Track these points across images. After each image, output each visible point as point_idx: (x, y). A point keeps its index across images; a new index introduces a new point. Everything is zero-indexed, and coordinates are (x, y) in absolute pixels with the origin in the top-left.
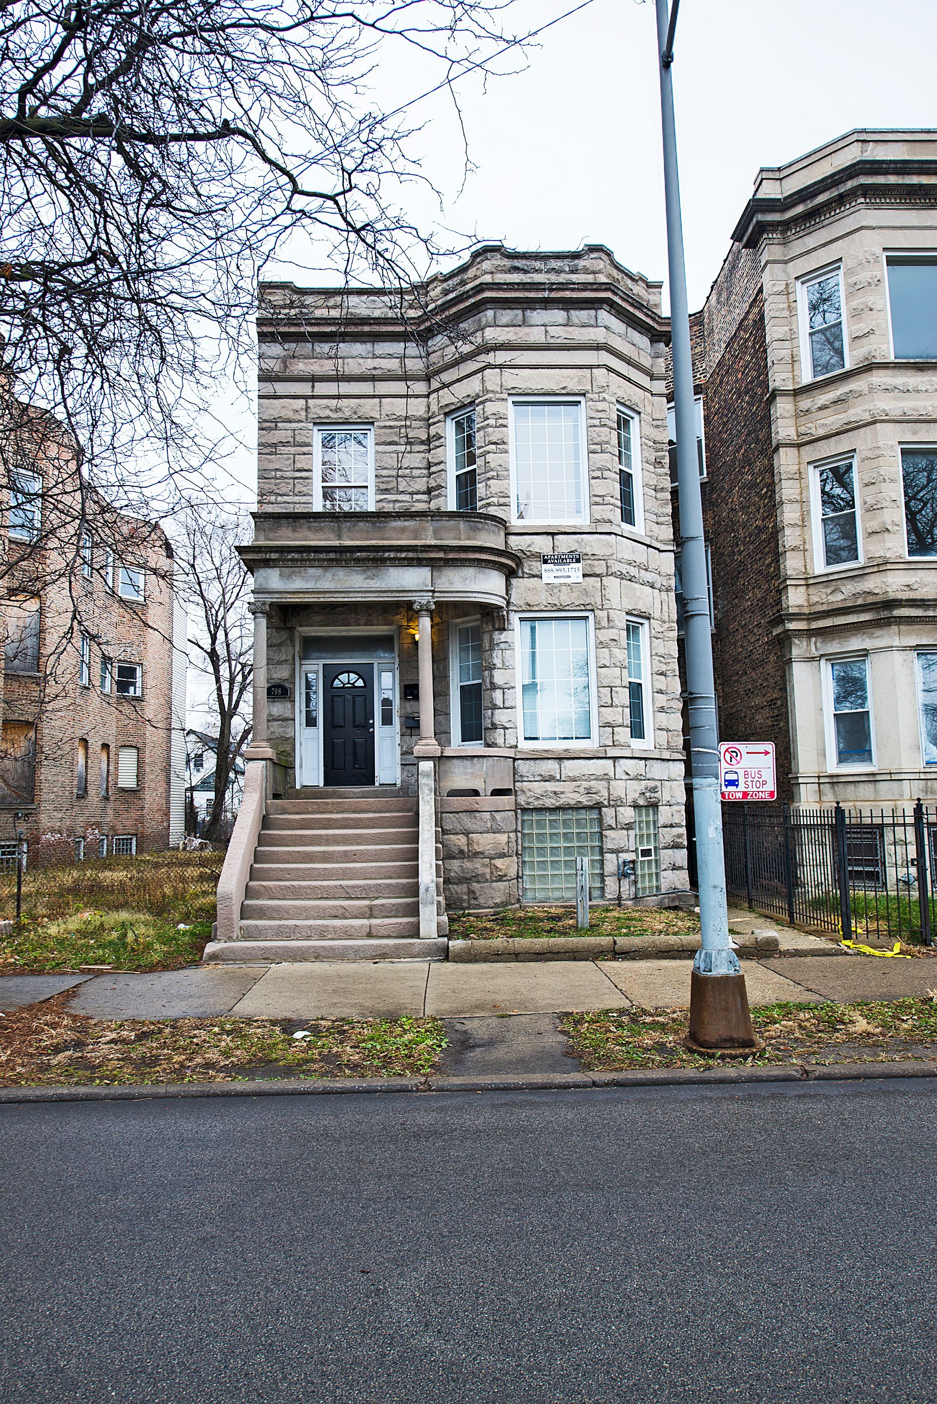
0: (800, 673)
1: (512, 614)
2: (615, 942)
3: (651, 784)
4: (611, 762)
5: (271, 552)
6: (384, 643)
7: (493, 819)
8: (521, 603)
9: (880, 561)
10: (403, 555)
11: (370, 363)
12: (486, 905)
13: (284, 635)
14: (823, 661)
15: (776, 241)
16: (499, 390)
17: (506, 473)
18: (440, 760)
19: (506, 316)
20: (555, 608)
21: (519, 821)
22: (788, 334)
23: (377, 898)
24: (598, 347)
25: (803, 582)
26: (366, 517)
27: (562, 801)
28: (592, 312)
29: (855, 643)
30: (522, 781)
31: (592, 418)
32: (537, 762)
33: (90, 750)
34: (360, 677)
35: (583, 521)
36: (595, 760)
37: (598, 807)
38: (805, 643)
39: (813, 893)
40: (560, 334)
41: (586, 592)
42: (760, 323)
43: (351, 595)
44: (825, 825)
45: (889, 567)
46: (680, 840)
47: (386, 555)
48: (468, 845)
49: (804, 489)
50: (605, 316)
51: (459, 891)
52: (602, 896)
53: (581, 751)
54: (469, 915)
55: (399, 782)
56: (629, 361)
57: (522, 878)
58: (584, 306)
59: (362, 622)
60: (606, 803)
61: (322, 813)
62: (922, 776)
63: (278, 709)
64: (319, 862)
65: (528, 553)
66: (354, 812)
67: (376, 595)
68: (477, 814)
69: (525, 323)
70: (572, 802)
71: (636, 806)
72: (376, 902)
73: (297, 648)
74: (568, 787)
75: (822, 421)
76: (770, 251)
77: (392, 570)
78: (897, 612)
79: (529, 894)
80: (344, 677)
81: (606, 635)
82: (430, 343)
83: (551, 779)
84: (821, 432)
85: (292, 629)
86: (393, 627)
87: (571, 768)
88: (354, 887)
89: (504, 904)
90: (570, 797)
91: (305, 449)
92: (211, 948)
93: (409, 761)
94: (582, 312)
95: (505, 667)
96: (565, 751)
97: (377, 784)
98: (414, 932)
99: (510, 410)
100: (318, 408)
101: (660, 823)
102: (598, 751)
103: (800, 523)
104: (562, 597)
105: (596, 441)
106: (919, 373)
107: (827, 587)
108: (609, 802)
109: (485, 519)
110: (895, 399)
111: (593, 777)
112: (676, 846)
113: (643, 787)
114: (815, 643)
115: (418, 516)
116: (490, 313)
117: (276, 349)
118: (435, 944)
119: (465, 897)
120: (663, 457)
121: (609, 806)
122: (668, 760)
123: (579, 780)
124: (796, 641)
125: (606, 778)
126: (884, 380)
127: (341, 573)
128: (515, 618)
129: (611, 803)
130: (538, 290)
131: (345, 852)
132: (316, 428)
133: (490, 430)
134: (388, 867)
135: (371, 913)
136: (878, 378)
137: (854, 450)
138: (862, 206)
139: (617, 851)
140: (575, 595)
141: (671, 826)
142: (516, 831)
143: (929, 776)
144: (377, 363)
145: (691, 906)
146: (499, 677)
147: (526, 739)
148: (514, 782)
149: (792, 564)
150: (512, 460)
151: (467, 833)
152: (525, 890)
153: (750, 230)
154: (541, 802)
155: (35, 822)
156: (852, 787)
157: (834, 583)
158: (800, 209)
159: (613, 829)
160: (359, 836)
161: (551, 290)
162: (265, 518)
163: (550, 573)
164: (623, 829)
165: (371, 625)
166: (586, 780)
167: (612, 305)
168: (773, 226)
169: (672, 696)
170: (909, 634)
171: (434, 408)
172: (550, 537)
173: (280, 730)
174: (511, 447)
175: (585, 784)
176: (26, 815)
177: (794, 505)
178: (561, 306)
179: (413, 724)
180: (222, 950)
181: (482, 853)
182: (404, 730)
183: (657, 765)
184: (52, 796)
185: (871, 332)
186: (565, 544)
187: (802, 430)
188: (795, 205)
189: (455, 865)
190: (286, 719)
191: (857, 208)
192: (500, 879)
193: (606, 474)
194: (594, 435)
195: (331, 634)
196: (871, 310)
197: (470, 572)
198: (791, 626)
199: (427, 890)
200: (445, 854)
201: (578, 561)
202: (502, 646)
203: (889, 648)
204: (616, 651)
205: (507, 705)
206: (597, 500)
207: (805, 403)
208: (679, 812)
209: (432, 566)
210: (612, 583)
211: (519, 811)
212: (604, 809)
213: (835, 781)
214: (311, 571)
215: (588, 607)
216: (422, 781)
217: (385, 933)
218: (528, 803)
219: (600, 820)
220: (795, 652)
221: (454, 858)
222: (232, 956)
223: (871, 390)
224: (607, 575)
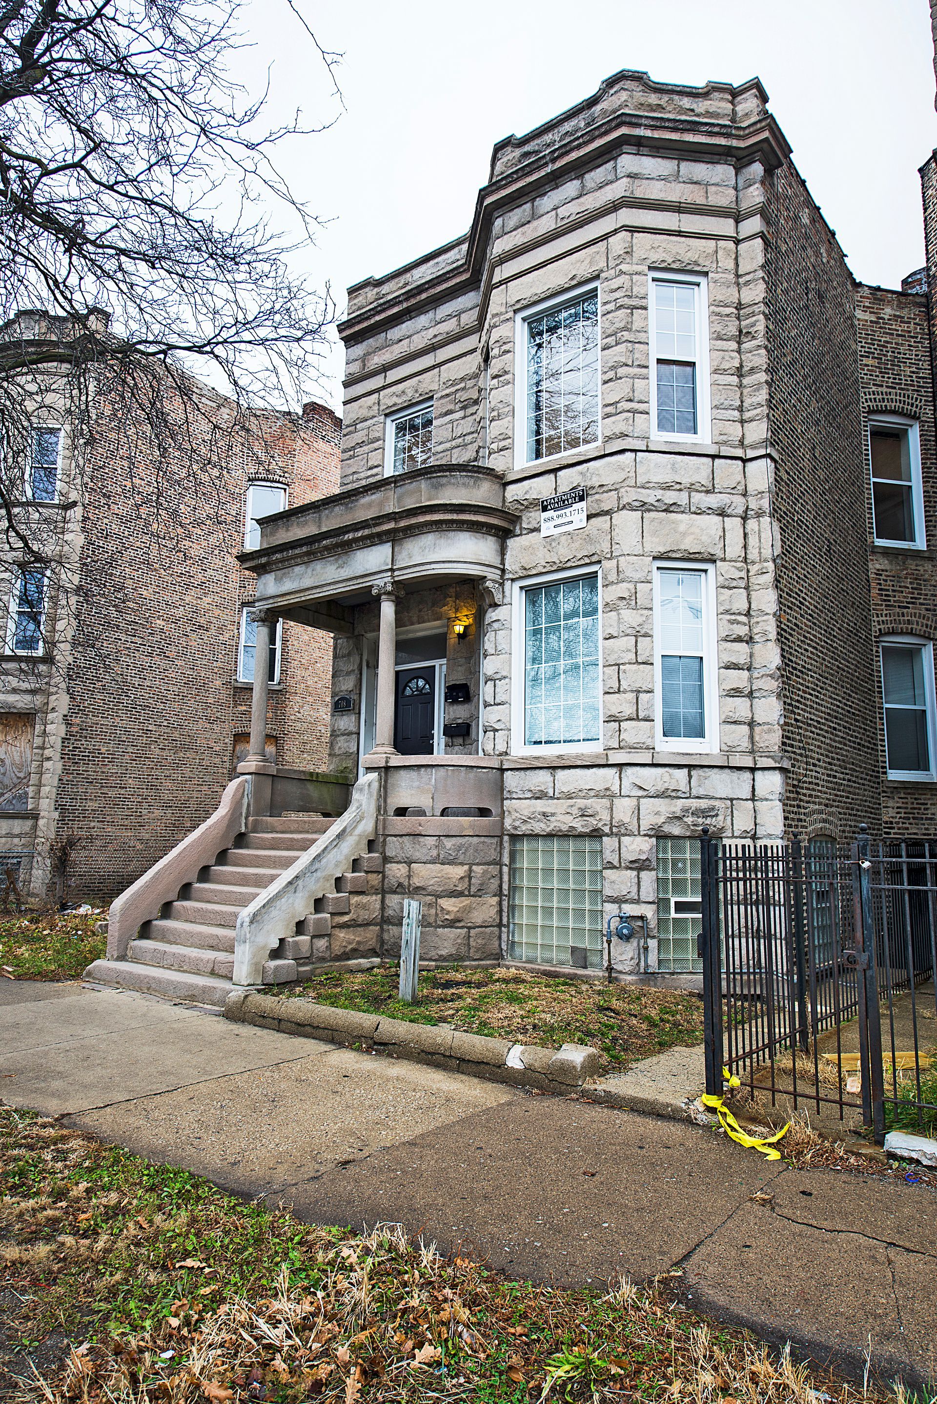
1: (508, 584)
3: (700, 804)
4: (613, 771)
7: (441, 846)
8: (519, 566)
11: (432, 332)
12: (428, 957)
13: (351, 644)
16: (503, 310)
17: (507, 409)
18: (388, 771)
19: (515, 217)
20: (555, 568)
21: (507, 850)
24: (614, 207)
27: (553, 826)
30: (511, 799)
32: (528, 772)
34: (427, 681)
35: (599, 442)
36: (594, 770)
37: (596, 835)
40: (572, 211)
41: (589, 539)
43: (325, 589)
48: (409, 877)
50: (627, 162)
52: (601, 964)
53: (577, 757)
56: (679, 208)
58: (599, 161)
59: (415, 619)
60: (607, 829)
63: (343, 722)
65: (525, 503)
67: (344, 584)
68: (422, 839)
69: (535, 216)
70: (564, 828)
71: (661, 836)
73: (365, 656)
74: (560, 806)
77: (358, 553)
79: (518, 950)
80: (414, 684)
81: (614, 593)
83: (540, 796)
85: (359, 637)
86: (444, 621)
87: (567, 780)
90: (562, 820)
91: (378, 444)
92: (94, 965)
94: (598, 170)
95: (497, 653)
96: (558, 757)
99: (518, 330)
100: (388, 397)
102: (600, 757)
104: (563, 550)
105: (610, 332)
108: (611, 829)
109: (450, 470)
113: (679, 809)
116: (499, 222)
117: (359, 350)
120: (754, 325)
121: (611, 834)
122: (748, 769)
123: (576, 798)
125: (608, 795)
127: (318, 566)
128: (512, 588)
129: (614, 830)
132: (389, 420)
139: (618, 901)
140: (576, 545)
142: (498, 864)
144: (437, 329)
146: (489, 666)
147: (529, 743)
148: (500, 799)
151: (409, 862)
152: (511, 943)
154: (529, 826)
159: (615, 867)
161: (554, 161)
162: (266, 523)
163: (550, 523)
164: (630, 868)
165: (424, 622)
166: (584, 798)
167: (640, 145)
169: (758, 672)
172: (553, 476)
173: (346, 745)
175: (581, 803)
178: (573, 175)
181: (425, 888)
183: (715, 776)
186: (568, 480)
189: (395, 901)
190: (352, 733)
192: (449, 924)
193: (622, 371)
194: (607, 325)
197: (428, 539)
199: (242, 924)
200: (386, 887)
201: (582, 499)
202: (495, 626)
205: (497, 701)
209: (390, 542)
210: (626, 518)
211: (506, 838)
212: (604, 839)
214: (297, 569)
215: (595, 558)
218: (515, 828)
219: (600, 854)
221: (394, 892)
222: (100, 975)
224: (619, 509)
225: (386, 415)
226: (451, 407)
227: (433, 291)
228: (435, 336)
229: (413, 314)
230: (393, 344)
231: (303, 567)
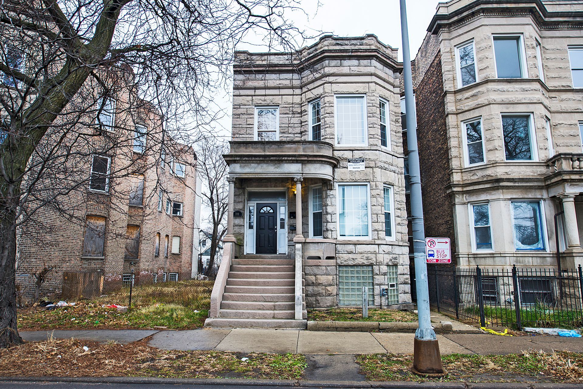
0: (459, 210)
1: (335, 183)
2: (379, 324)
3: (394, 256)
4: (377, 246)
5: (236, 157)
6: (282, 195)
7: (327, 269)
8: (339, 178)
9: (493, 162)
10: (290, 159)
11: (278, 82)
12: (323, 307)
13: (241, 191)
14: (469, 205)
15: (445, 31)
16: (330, 92)
17: (333, 125)
18: (304, 243)
19: (334, 63)
20: (353, 181)
21: (338, 271)
22: (451, 68)
23: (277, 302)
24: (371, 75)
25: (460, 171)
26: (276, 143)
27: (356, 263)
28: (369, 61)
29: (483, 197)
30: (339, 254)
31: (369, 103)
32: (345, 245)
33: (161, 238)
34: (272, 208)
35: (365, 145)
36: (370, 245)
37: (371, 265)
38: (461, 197)
39: (467, 306)
40: (356, 70)
41: (366, 174)
42: (439, 64)
43: (269, 175)
44: (472, 276)
45: (498, 164)
46: (407, 281)
47: (283, 158)
48: (316, 280)
49: (459, 132)
50: (374, 62)
51: (312, 300)
52: (373, 304)
53: (364, 241)
54: (316, 310)
55: (287, 253)
56: (384, 80)
57: (339, 295)
58: (365, 58)
59: (273, 186)
60: (375, 264)
61: (255, 265)
62: (515, 255)
63: (238, 221)
64: (253, 286)
65: (342, 158)
66: (268, 265)
67: (279, 175)
68: (320, 267)
69: (341, 65)
70: (360, 263)
71: (388, 265)
72: (277, 303)
73: (246, 196)
74: (358, 256)
75: (467, 104)
76: (443, 35)
77: (285, 164)
78: (501, 184)
79: (342, 302)
80: (265, 209)
81: (375, 192)
82: (302, 73)
83: (351, 253)
84: (467, 108)
85: (244, 189)
86: (286, 188)
87: (360, 248)
88: (267, 297)
89: (331, 306)
90: (359, 261)
91: (251, 116)
92: (207, 321)
93: (292, 244)
94: (365, 61)
95: (332, 205)
96: (357, 241)
97: (278, 253)
98: (293, 317)
99: (335, 100)
100: (257, 100)
101: (399, 273)
102: (371, 241)
103: (458, 146)
104: (356, 176)
105: (370, 112)
106: (509, 84)
107: (470, 173)
109: (324, 144)
110: (499, 94)
111: (369, 252)
112: (405, 283)
113: (391, 257)
114: (466, 197)
115: (297, 143)
116: (327, 62)
117: (241, 77)
118: (302, 322)
119: (314, 303)
120: (399, 119)
122: (402, 246)
123: (363, 254)
124: (457, 196)
125: (375, 253)
126: (493, 87)
127: (265, 166)
128: (336, 185)
129: (377, 264)
130: (347, 52)
131: (264, 281)
132: (256, 108)
133: (327, 108)
134: (282, 288)
135: (274, 308)
136: (490, 86)
137: (481, 116)
138: (482, 17)
139: (380, 285)
140: (362, 175)
141: (403, 274)
142: (336, 275)
143: (518, 255)
144: (281, 82)
145: (412, 309)
146: (329, 209)
147: (341, 235)
148: (336, 254)
149: (455, 163)
150: (335, 120)
151: (315, 275)
152: (340, 300)
153: (435, 27)
154: (347, 263)
155: (138, 266)
156: (483, 259)
157: (473, 171)
158: (456, 18)
159: (378, 275)
160: (270, 275)
161: (352, 52)
162: (234, 143)
163: (351, 167)
164: (382, 275)
166: (366, 254)
167: (377, 58)
168: (445, 25)
169: (403, 218)
170: (507, 193)
171: (304, 99)
172: (351, 152)
173: (238, 230)
174: (335, 115)
175: (366, 255)
176: (135, 263)
177: (455, 138)
178: (356, 58)
179: (293, 228)
180: (212, 322)
181: (322, 284)
182: (289, 231)
183: (397, 248)
184: (145, 256)
185: (487, 67)
186: (357, 154)
187: (458, 107)
188: (453, 17)
189: (310, 288)
190: (241, 226)
191: (480, 17)
192: (329, 295)
193: (375, 126)
194: (370, 110)
195: (260, 191)
196: (487, 58)
197: (317, 166)
198: (455, 189)
199: (298, 299)
200: (306, 284)
201: (363, 161)
202: (331, 196)
203: (498, 199)
204: (379, 199)
205: (333, 221)
206: (371, 136)
207: (459, 96)
208: (407, 268)
209: (302, 163)
210: (377, 170)
211: (338, 266)
212: (374, 266)
213: (476, 256)
214: (253, 165)
215: (367, 181)
216: (297, 252)
217: (281, 317)
218: (342, 263)
219: (373, 271)
220: (457, 200)
221: (310, 285)
222: (216, 325)
223: (488, 91)
224: (375, 167)
225: (255, 106)
226: (288, 112)
227: (281, 68)
228: (280, 84)
229: (269, 72)
230: (258, 80)
231: (256, 165)
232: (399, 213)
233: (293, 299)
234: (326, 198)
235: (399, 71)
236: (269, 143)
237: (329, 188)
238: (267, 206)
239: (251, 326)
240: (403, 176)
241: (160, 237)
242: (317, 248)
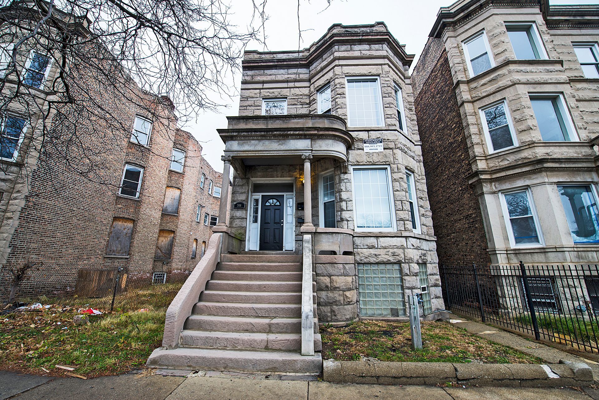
0: (489, 199)
1: (350, 166)
2: (456, 370)
3: (424, 252)
4: (404, 239)
5: (234, 132)
6: (288, 187)
7: (344, 268)
8: (354, 161)
9: (530, 143)
10: (297, 133)
11: (286, 76)
12: (342, 320)
13: (245, 181)
14: (500, 194)
15: (450, 30)
16: (341, 74)
17: (345, 106)
18: (315, 234)
19: (343, 48)
20: (371, 164)
21: (357, 270)
22: (461, 61)
23: (275, 317)
24: (384, 57)
25: (484, 158)
26: (280, 118)
27: (379, 260)
28: (381, 45)
29: (520, 183)
30: (357, 248)
31: (383, 84)
32: (365, 238)
34: (278, 201)
35: (382, 125)
36: (395, 238)
37: (399, 263)
38: (489, 185)
39: (514, 314)
40: (368, 53)
41: (386, 156)
42: (446, 60)
43: (271, 152)
45: (536, 145)
46: (438, 282)
47: (289, 132)
48: (331, 282)
49: (478, 119)
50: (386, 47)
51: (325, 311)
52: (405, 314)
53: (388, 233)
54: (332, 326)
55: (294, 249)
56: (395, 67)
57: (359, 302)
58: (377, 43)
59: (280, 175)
60: (403, 261)
61: (251, 262)
62: (575, 249)
63: (239, 213)
64: (243, 291)
65: (357, 139)
66: (268, 262)
67: (284, 152)
68: (336, 265)
69: (351, 50)
70: (385, 260)
71: (418, 263)
72: (275, 321)
73: (250, 187)
74: (382, 252)
75: (484, 90)
76: (447, 33)
77: (291, 141)
78: (546, 165)
79: (363, 312)
80: (271, 201)
81: (396, 176)
82: (310, 68)
83: (372, 247)
84: (484, 94)
85: (248, 179)
86: (293, 178)
87: (383, 242)
88: (261, 309)
89: (351, 319)
90: (384, 257)
91: (258, 108)
92: (156, 353)
93: (299, 239)
94: (376, 45)
95: (347, 191)
96: (380, 233)
97: (284, 250)
98: (297, 348)
99: (345, 81)
100: (264, 93)
101: (428, 273)
102: (397, 233)
103: (478, 133)
104: (374, 158)
105: (386, 92)
106: (531, 65)
107: (498, 159)
108: (405, 260)
110: (522, 75)
111: (395, 247)
112: (436, 285)
113: (420, 253)
114: (495, 185)
115: (305, 117)
116: (336, 47)
117: (250, 73)
118: (313, 362)
119: (329, 314)
120: (412, 107)
121: (405, 263)
122: (428, 240)
123: (388, 248)
124: (485, 184)
125: (402, 247)
126: (516, 68)
127: (267, 142)
128: (351, 168)
129: (406, 261)
130: (357, 36)
131: (259, 285)
132: (263, 101)
133: (337, 89)
134: (284, 296)
135: (269, 329)
136: (512, 67)
137: (505, 98)
138: (491, 7)
139: (412, 288)
140: (380, 157)
141: (433, 275)
142: (355, 275)
143: (579, 249)
144: (289, 76)
145: (447, 318)
146: (344, 196)
147: (358, 227)
148: (353, 248)
149: (478, 150)
150: (348, 101)
151: (330, 276)
152: (360, 309)
153: (439, 28)
154: (368, 260)
155: (170, 266)
156: (530, 256)
157: (502, 157)
158: (462, 14)
159: (408, 275)
160: (269, 276)
161: (363, 36)
163: (368, 148)
164: (414, 275)
165: (283, 177)
166: (391, 248)
167: (389, 43)
168: (450, 24)
169: (426, 209)
170: (552, 176)
171: (312, 89)
172: (367, 132)
173: (240, 223)
174: (347, 95)
175: (391, 250)
176: (167, 263)
177: (474, 126)
178: (367, 43)
179: (301, 221)
180: (161, 357)
181: (339, 288)
182: (297, 224)
183: (424, 242)
184: (178, 257)
185: (505, 50)
186: (374, 135)
187: (474, 95)
188: (459, 14)
189: (323, 294)
190: (243, 218)
191: (489, 8)
192: (349, 303)
193: (392, 106)
194: (385, 90)
195: (266, 182)
196: (503, 42)
197: (330, 142)
198: (483, 177)
199: (307, 317)
200: (318, 288)
201: (381, 142)
202: (345, 181)
203: (544, 183)
204: (403, 183)
205: (348, 209)
206: (387, 117)
207: (473, 85)
208: (436, 267)
209: (311, 139)
210: (397, 151)
211: (356, 264)
212: (402, 264)
213: (517, 252)
214: (253, 142)
215: (387, 163)
216: (305, 245)
217: (278, 347)
218: (361, 260)
219: (401, 271)
220: (485, 190)
221: (322, 290)
222: (166, 362)
223: (510, 72)
224: (395, 148)
225: (263, 99)
226: (296, 103)
227: (289, 63)
228: (288, 78)
229: (277, 68)
230: (267, 75)
231: (257, 142)
232: (421, 203)
233: (298, 313)
234: (340, 182)
235: (408, 64)
236: (273, 118)
237: (342, 171)
238: (273, 199)
239: (225, 368)
240: (422, 164)
241: (197, 242)
242: (331, 240)
